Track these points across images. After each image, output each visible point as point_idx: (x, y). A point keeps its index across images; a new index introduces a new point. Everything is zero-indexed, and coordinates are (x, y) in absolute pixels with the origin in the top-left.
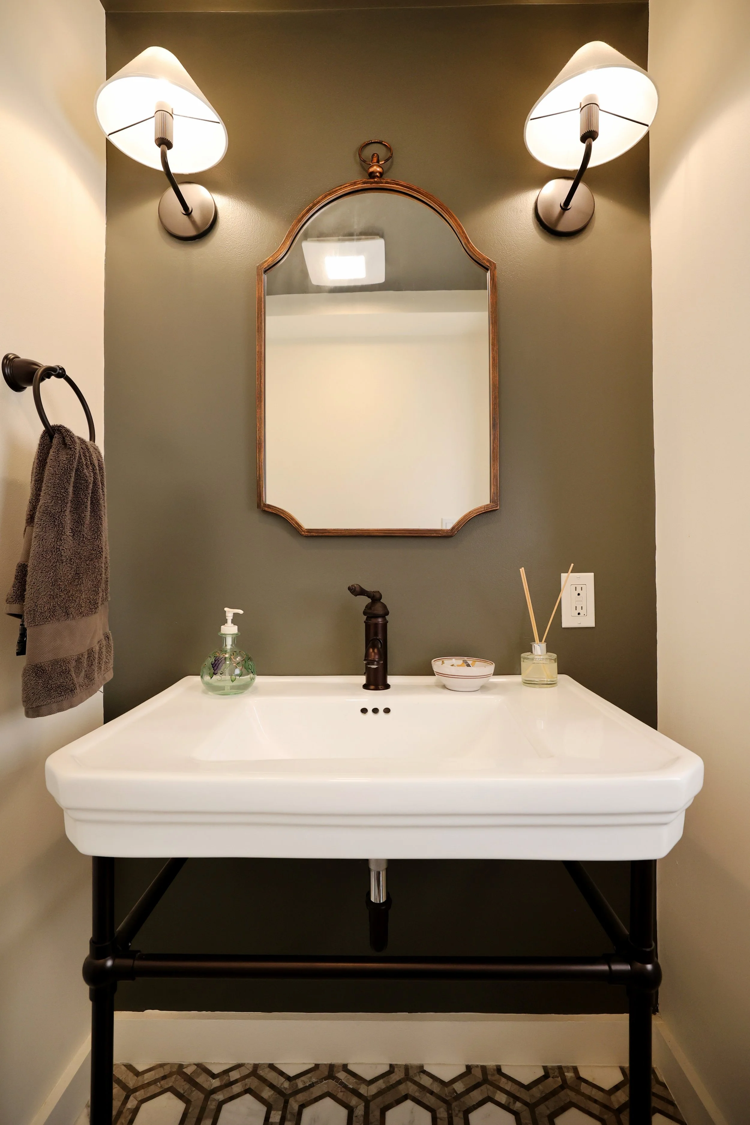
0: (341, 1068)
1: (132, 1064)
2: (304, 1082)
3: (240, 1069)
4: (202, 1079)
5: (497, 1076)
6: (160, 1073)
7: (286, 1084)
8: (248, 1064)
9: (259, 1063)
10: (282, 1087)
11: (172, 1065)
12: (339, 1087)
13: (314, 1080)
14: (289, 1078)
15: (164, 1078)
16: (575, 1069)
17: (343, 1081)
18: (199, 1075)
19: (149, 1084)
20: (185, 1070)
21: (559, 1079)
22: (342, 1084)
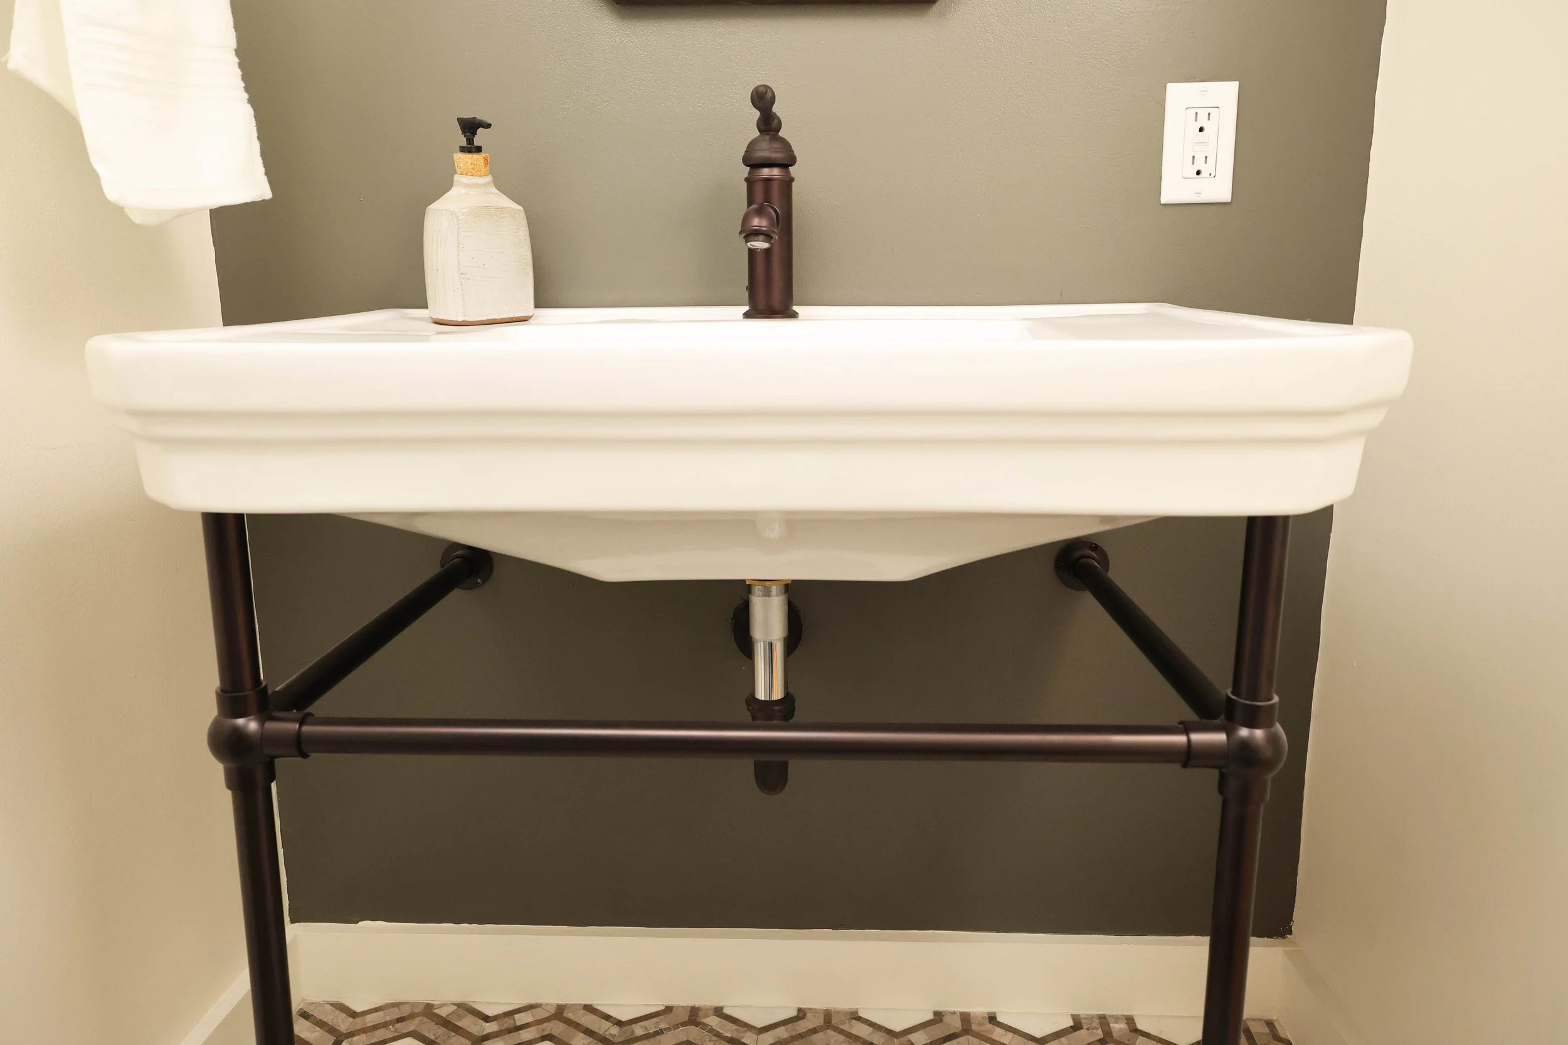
0: (711, 1012)
1: (344, 1003)
2: (646, 1028)
3: (532, 1010)
4: (468, 1023)
5: (989, 1026)
6: (395, 1014)
7: (614, 1030)
8: (547, 1004)
9: (567, 1004)
10: (607, 1033)
11: (413, 1005)
12: (706, 1035)
13: (663, 1026)
14: (619, 1023)
15: (400, 1020)
16: (1130, 1020)
17: (714, 1028)
18: (460, 1018)
19: (375, 1027)
20: (436, 1011)
21: (1100, 1031)
22: (712, 1031)
